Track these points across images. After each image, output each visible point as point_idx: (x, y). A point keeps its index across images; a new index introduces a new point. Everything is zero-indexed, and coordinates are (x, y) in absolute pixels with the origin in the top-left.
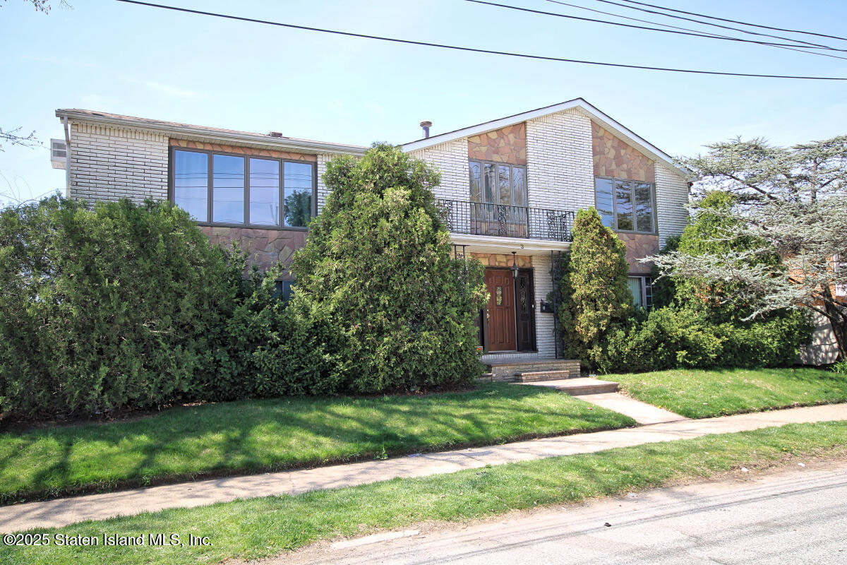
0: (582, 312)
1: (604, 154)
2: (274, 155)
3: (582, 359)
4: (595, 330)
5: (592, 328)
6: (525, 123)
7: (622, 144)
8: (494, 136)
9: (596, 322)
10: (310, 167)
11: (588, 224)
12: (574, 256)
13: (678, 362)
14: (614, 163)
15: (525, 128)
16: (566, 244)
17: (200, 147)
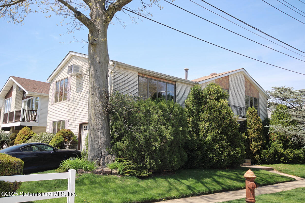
0: (252, 143)
1: (247, 88)
2: (165, 81)
3: (251, 159)
4: (257, 149)
5: (256, 149)
6: (229, 76)
7: (251, 85)
8: (221, 79)
9: (257, 146)
10: (173, 86)
11: (253, 113)
12: (248, 123)
13: (281, 161)
14: (249, 91)
15: (229, 77)
16: (245, 119)
17: (146, 76)
